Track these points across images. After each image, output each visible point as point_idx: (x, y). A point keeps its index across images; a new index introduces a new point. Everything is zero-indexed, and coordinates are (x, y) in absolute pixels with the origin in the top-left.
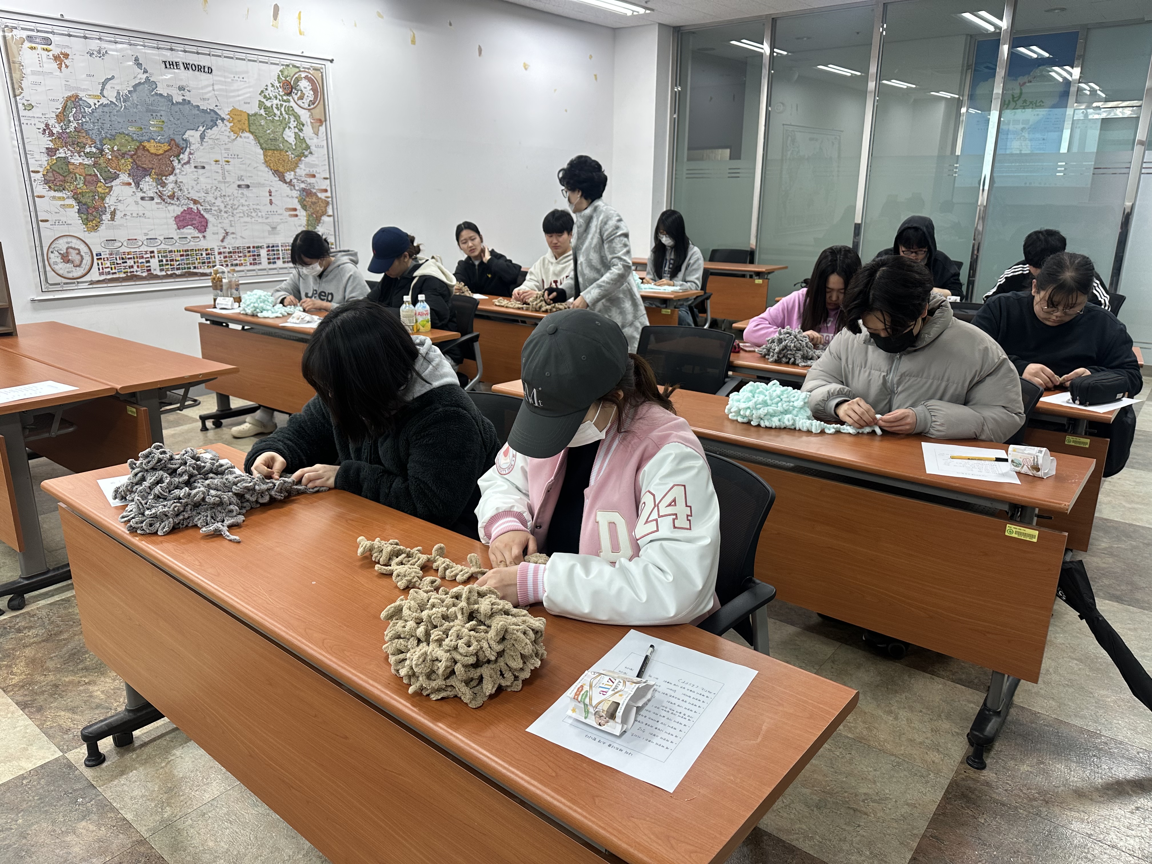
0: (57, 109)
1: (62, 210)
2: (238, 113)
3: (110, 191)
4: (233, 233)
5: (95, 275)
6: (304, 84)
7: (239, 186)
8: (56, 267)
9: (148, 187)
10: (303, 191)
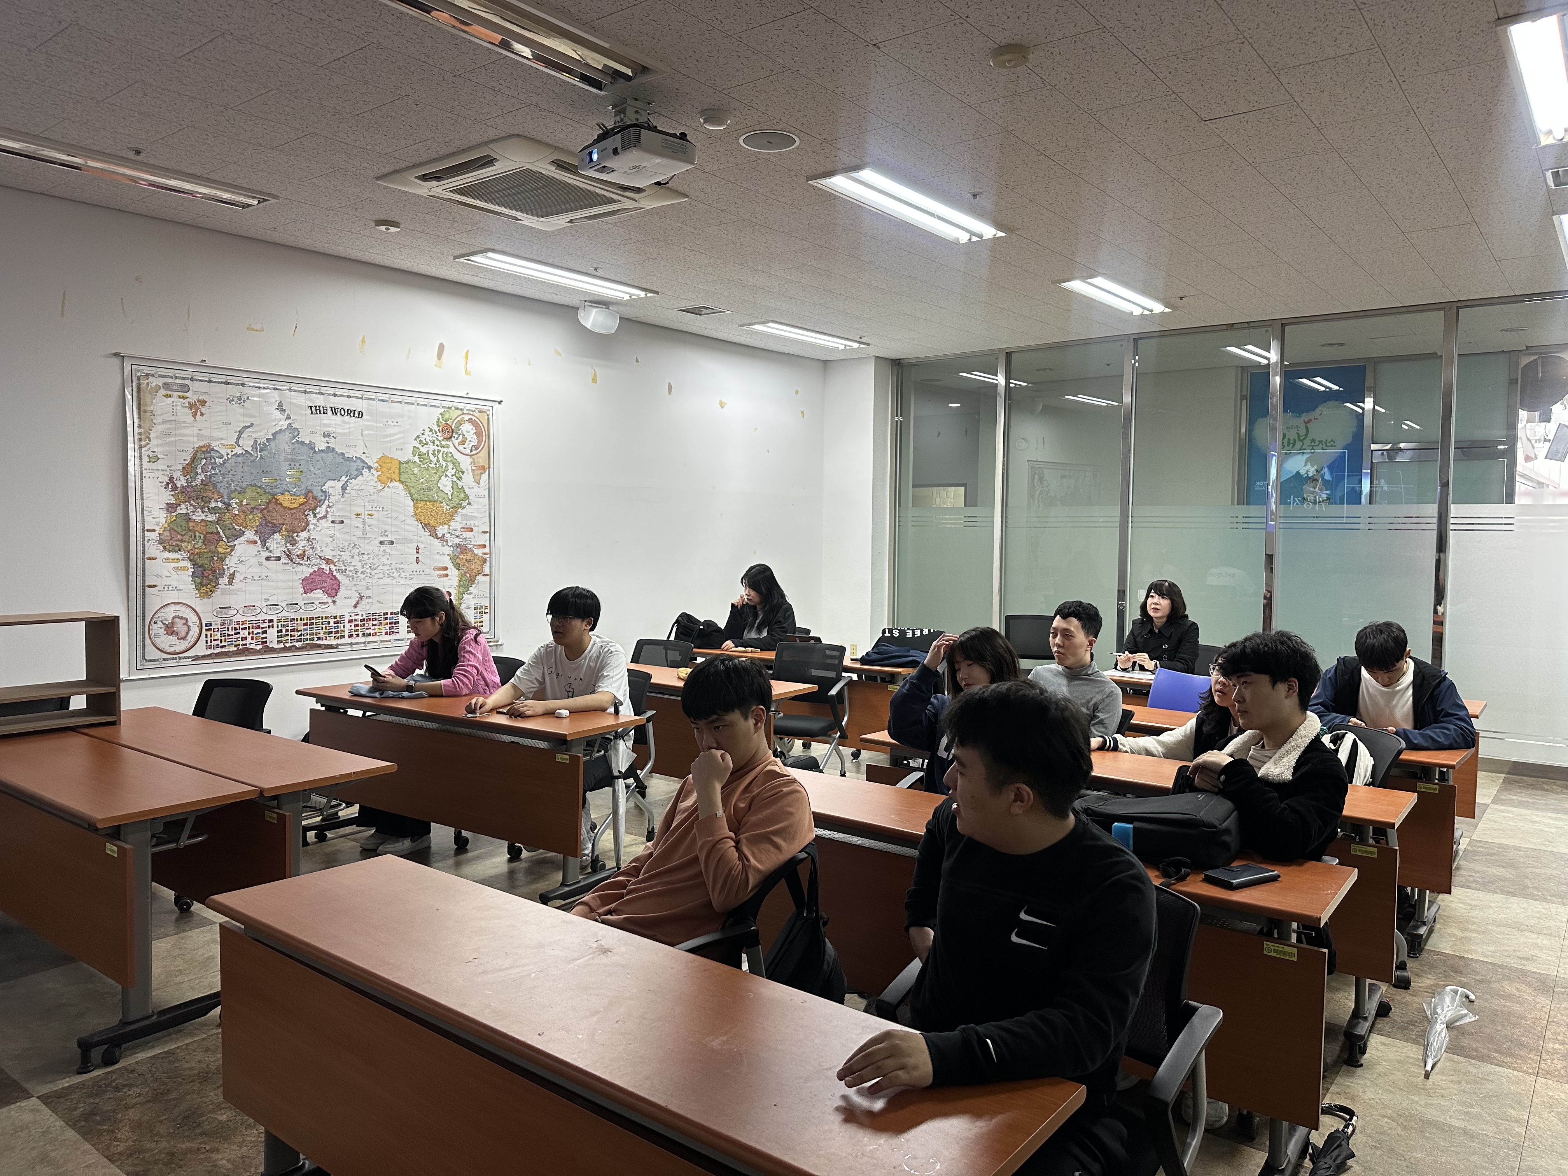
0: (185, 460)
1: (174, 573)
2: (389, 461)
3: (232, 551)
4: (369, 597)
5: (201, 649)
6: (467, 428)
7: (381, 543)
8: (158, 641)
9: (275, 546)
10: (457, 547)
